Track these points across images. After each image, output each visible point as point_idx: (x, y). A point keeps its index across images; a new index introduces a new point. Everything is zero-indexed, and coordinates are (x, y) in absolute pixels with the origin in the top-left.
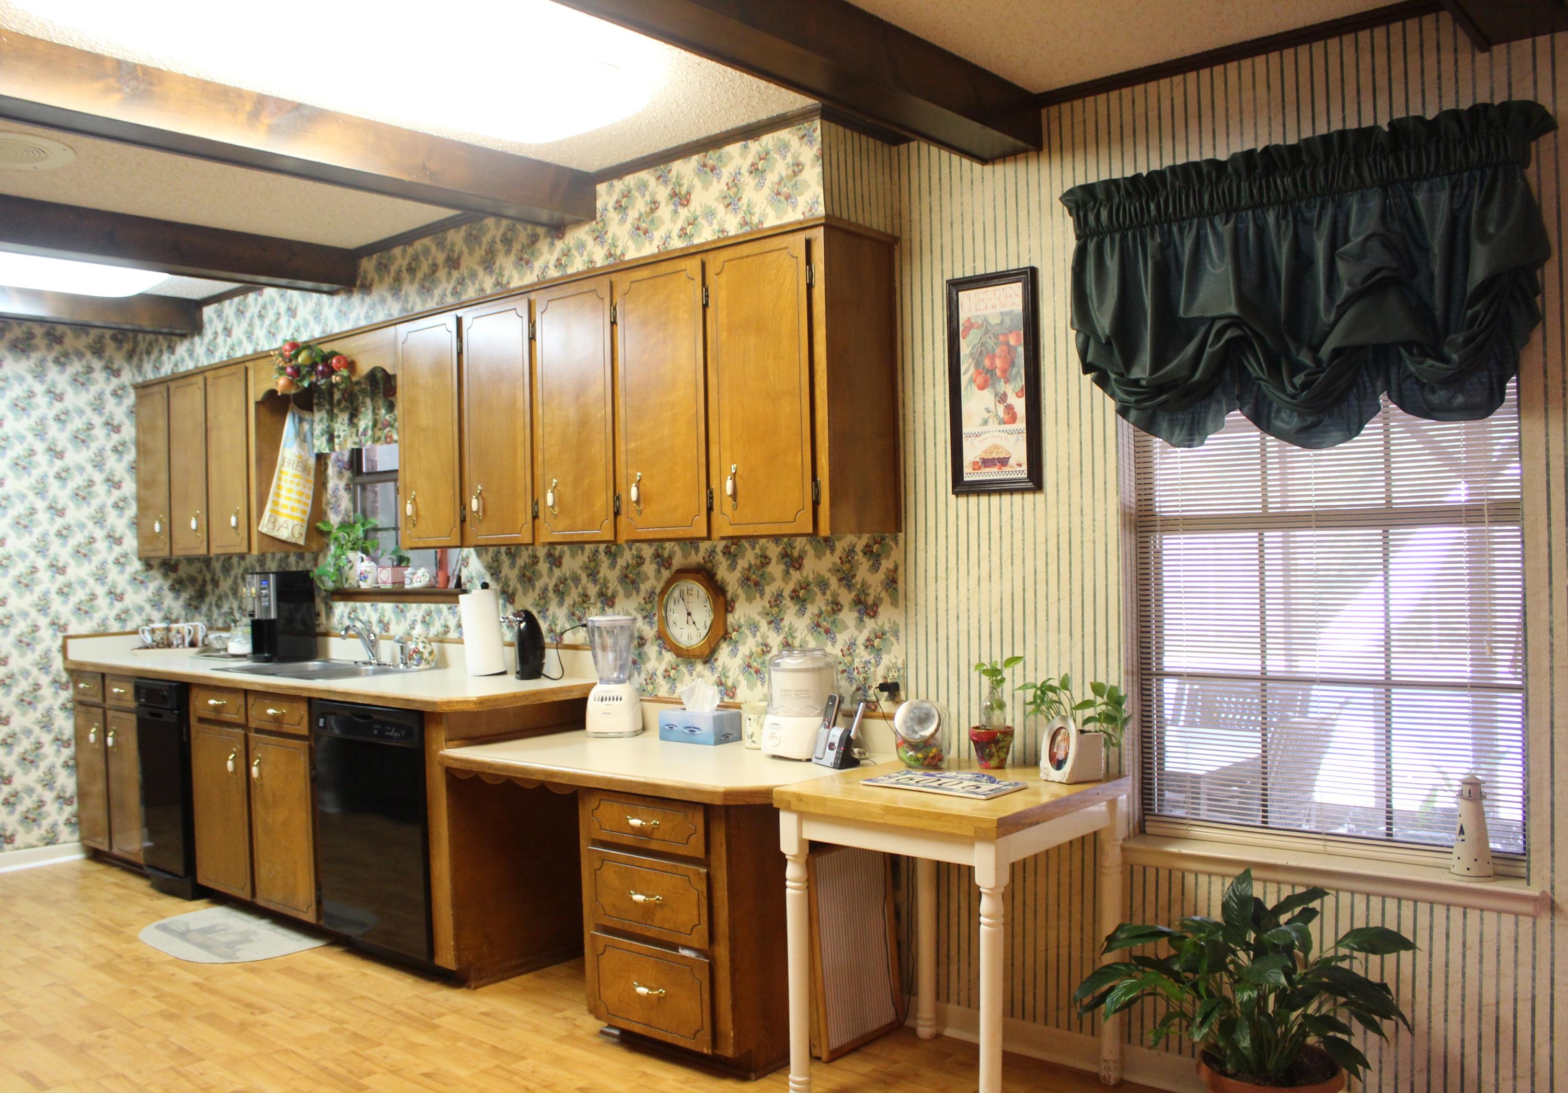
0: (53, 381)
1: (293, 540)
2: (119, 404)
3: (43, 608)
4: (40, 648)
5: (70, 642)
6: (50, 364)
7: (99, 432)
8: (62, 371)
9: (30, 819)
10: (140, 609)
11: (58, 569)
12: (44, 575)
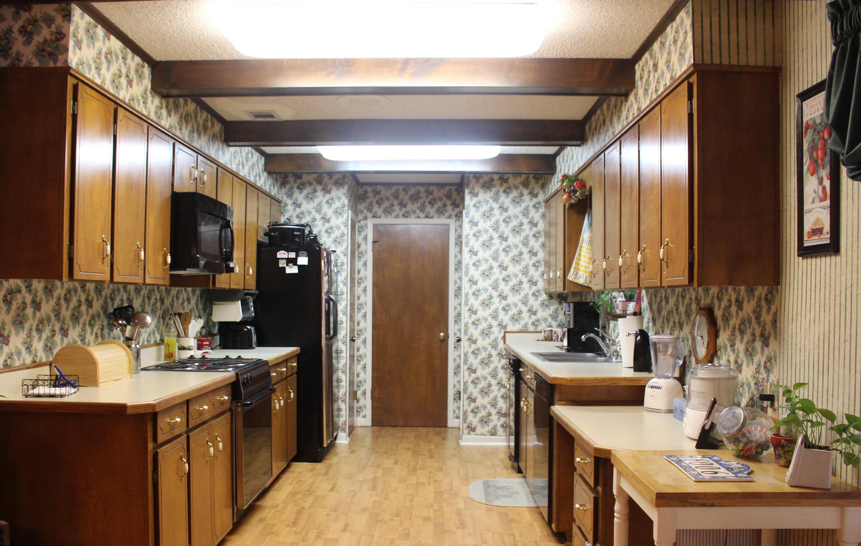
0: (503, 202)
1: (586, 285)
2: (537, 212)
3: (495, 317)
4: (492, 337)
5: (507, 334)
6: (501, 192)
7: (526, 227)
8: (507, 197)
9: (484, 421)
10: (546, 320)
11: (503, 297)
12: (496, 300)
